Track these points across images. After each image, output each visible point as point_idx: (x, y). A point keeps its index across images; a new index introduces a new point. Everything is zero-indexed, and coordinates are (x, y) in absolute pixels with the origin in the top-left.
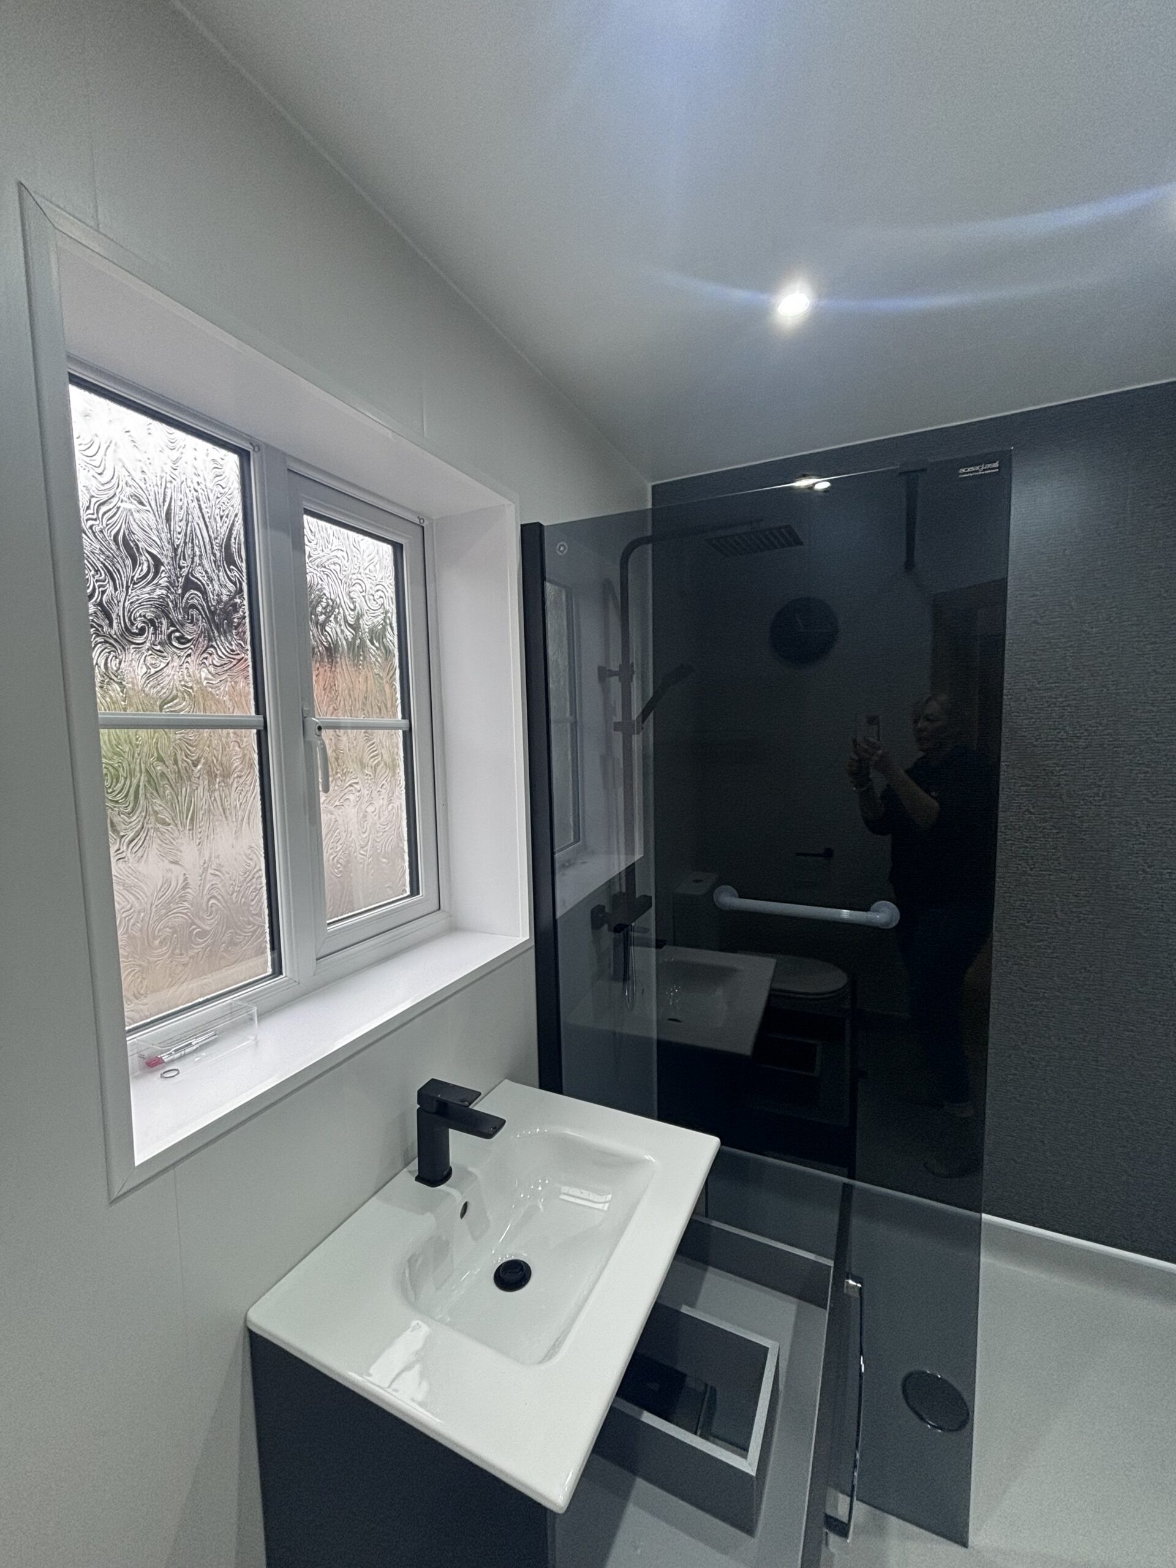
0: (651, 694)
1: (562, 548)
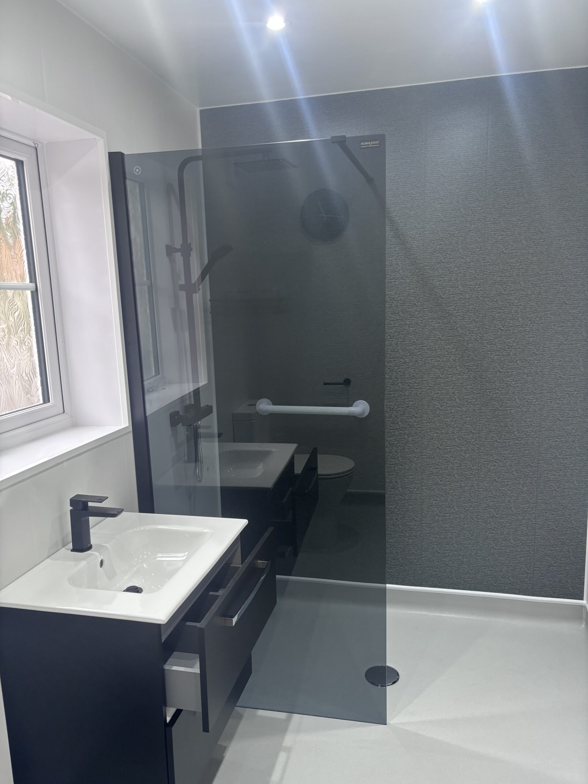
1: (137, 170)
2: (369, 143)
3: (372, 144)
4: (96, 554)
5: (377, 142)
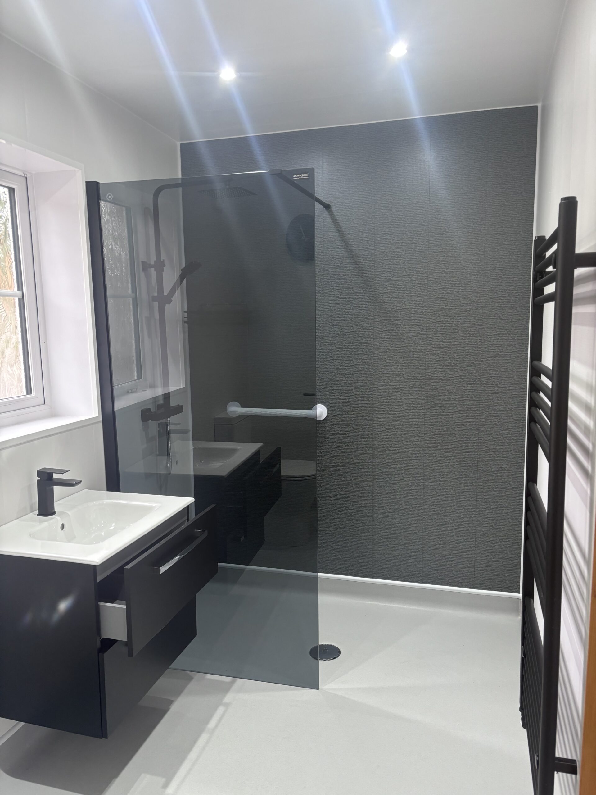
2: (301, 175)
3: (303, 177)
4: (58, 518)
5: (309, 175)
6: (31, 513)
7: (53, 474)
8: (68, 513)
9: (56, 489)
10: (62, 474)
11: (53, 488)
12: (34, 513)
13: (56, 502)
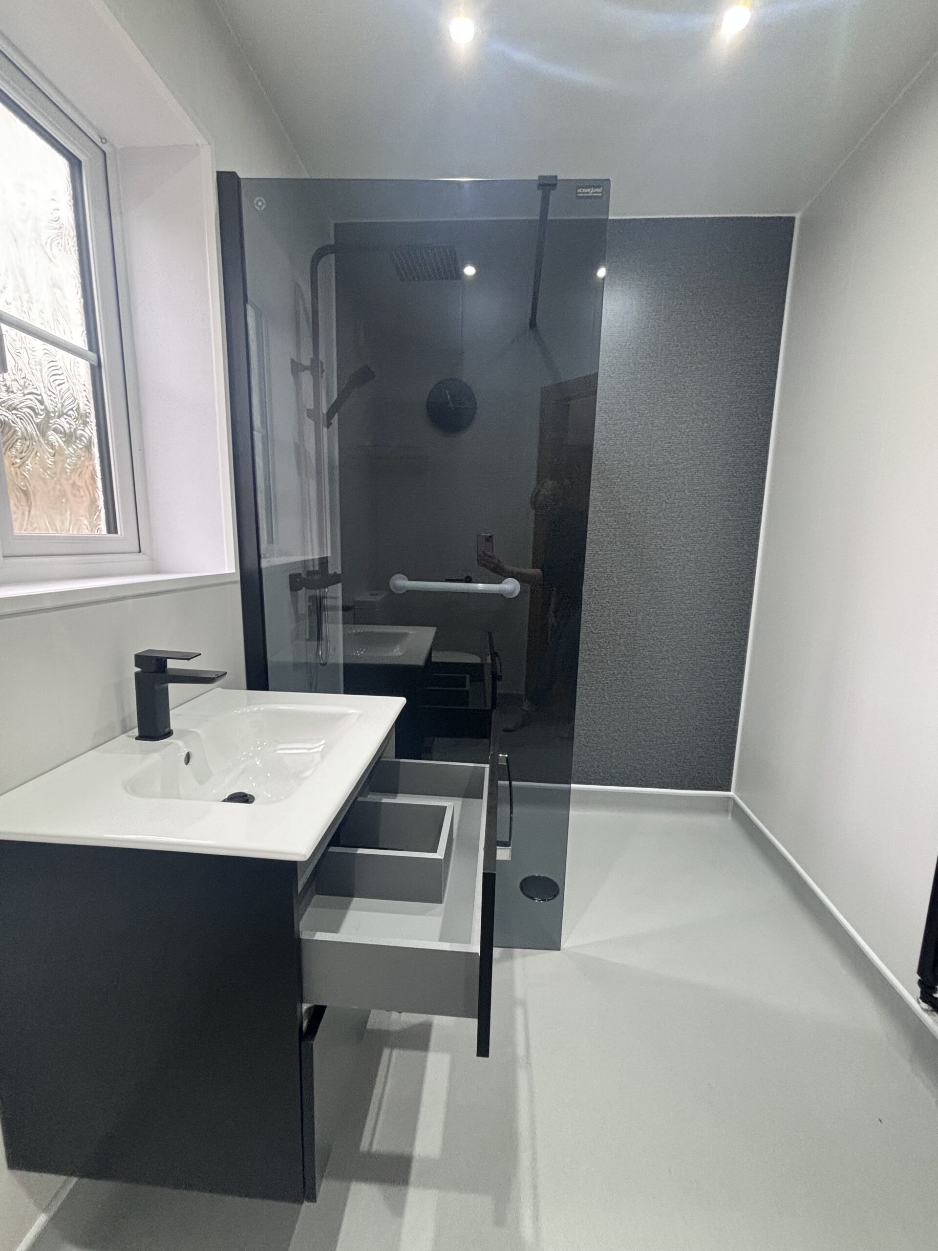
0: (335, 396)
1: (260, 204)
2: (589, 190)
3: (593, 193)
4: (180, 743)
5: (600, 190)
6: (123, 735)
7: (168, 660)
8: (195, 732)
9: (172, 688)
10: (189, 659)
11: (167, 689)
12: (130, 733)
13: (172, 709)
